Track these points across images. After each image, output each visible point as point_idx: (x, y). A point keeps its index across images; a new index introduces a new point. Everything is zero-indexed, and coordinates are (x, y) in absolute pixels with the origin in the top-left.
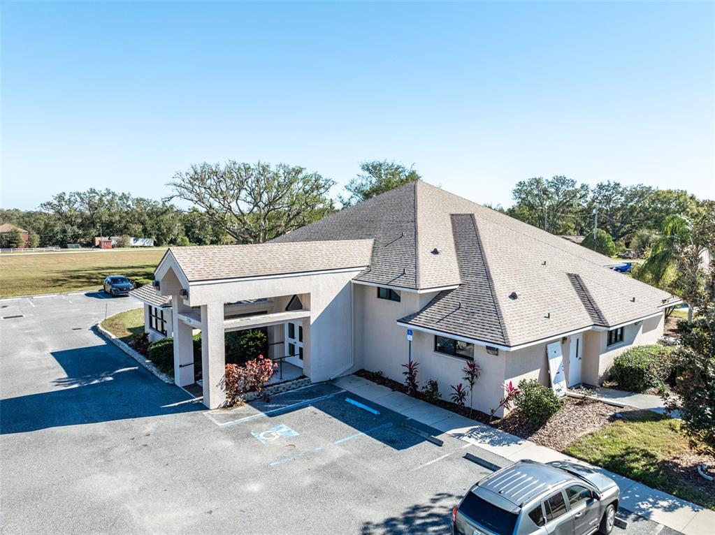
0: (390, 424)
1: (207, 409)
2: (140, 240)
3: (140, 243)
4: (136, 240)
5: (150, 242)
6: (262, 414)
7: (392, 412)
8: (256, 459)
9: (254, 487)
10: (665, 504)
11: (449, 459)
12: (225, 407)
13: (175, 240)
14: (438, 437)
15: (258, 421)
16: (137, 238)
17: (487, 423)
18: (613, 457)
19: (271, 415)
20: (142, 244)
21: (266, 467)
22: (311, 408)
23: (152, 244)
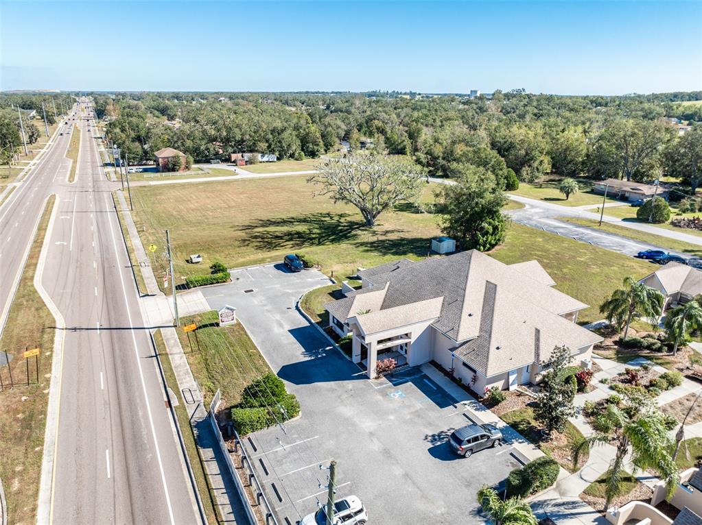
0: (440, 395)
1: (369, 378)
2: (266, 156)
3: (265, 159)
4: (263, 156)
5: (273, 157)
6: (391, 384)
7: (442, 389)
8: (391, 405)
9: (392, 417)
10: (520, 441)
11: (457, 414)
12: (376, 378)
13: (293, 154)
14: (456, 405)
15: (390, 387)
16: (263, 154)
17: (477, 399)
18: (515, 422)
19: (395, 385)
20: (267, 159)
21: (395, 409)
22: (410, 383)
23: (275, 160)
